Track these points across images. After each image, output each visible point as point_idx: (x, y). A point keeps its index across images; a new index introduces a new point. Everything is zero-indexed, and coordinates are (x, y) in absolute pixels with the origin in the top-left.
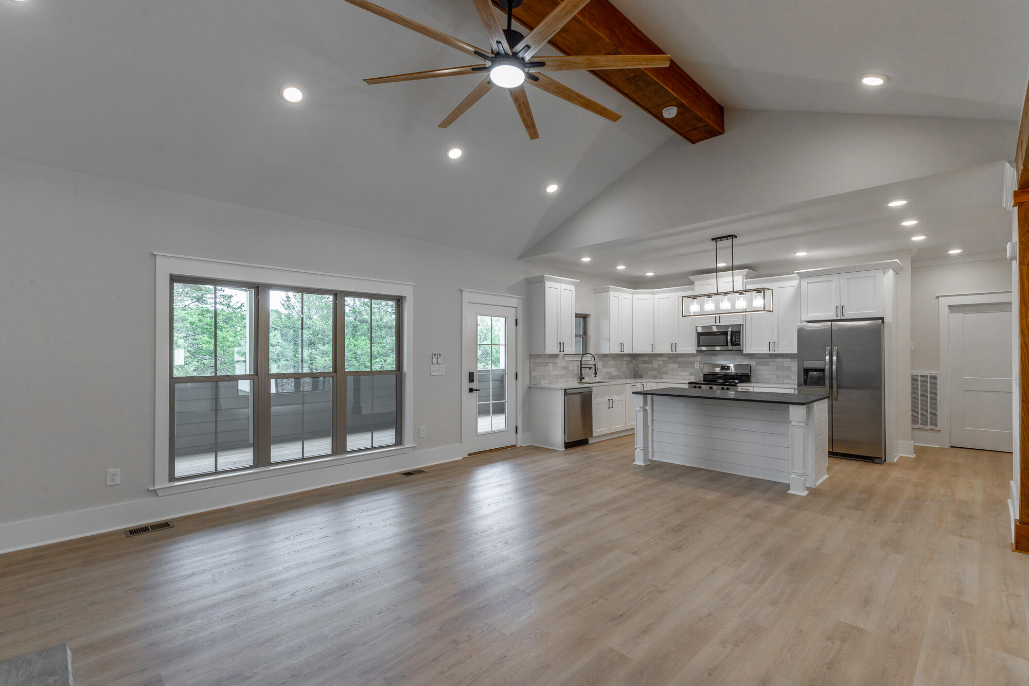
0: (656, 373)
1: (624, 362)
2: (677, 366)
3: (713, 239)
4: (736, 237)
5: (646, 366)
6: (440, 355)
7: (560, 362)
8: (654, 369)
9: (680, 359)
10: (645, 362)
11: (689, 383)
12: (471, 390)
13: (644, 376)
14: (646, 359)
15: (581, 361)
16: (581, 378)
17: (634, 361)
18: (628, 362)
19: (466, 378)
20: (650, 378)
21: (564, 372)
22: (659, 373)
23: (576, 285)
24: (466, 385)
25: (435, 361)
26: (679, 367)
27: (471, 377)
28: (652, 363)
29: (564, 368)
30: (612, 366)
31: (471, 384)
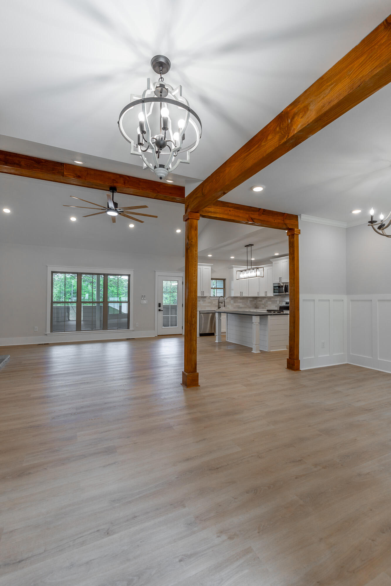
0: (263, 306)
1: (249, 301)
2: (270, 303)
3: (245, 246)
4: (253, 245)
5: (260, 303)
6: (145, 296)
7: (207, 300)
8: (263, 304)
9: (272, 299)
10: (260, 301)
11: (267, 310)
12: (160, 310)
13: (259, 307)
14: (260, 299)
15: (219, 300)
16: (219, 308)
17: (255, 301)
18: (251, 301)
19: (157, 305)
20: (261, 309)
21: (210, 304)
22: (265, 306)
23: (211, 266)
24: (157, 308)
25: (143, 298)
26: (272, 303)
27: (160, 305)
28: (262, 301)
29: (209, 303)
30: (240, 302)
31: (159, 308)
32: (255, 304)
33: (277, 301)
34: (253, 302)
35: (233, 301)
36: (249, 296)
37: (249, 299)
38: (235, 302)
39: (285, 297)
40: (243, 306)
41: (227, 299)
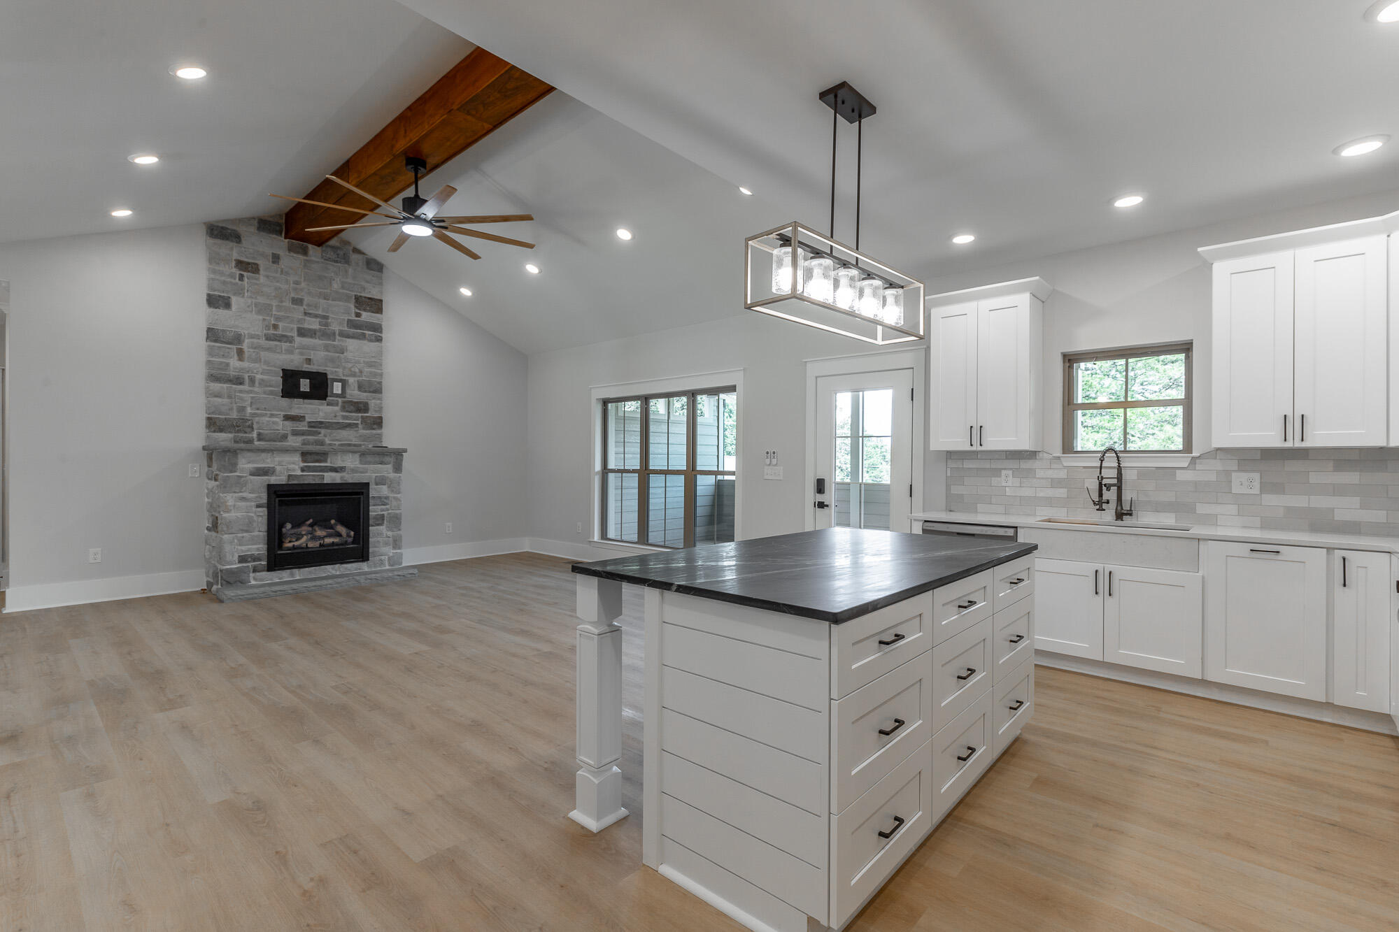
6: (774, 453)
12: (821, 505)
19: (811, 487)
24: (810, 495)
25: (768, 461)
27: (820, 486)
29: (1055, 483)
30: (1338, 490)
31: (820, 498)
35: (1256, 476)
38: (1266, 488)
40: (1379, 516)
41: (1198, 467)
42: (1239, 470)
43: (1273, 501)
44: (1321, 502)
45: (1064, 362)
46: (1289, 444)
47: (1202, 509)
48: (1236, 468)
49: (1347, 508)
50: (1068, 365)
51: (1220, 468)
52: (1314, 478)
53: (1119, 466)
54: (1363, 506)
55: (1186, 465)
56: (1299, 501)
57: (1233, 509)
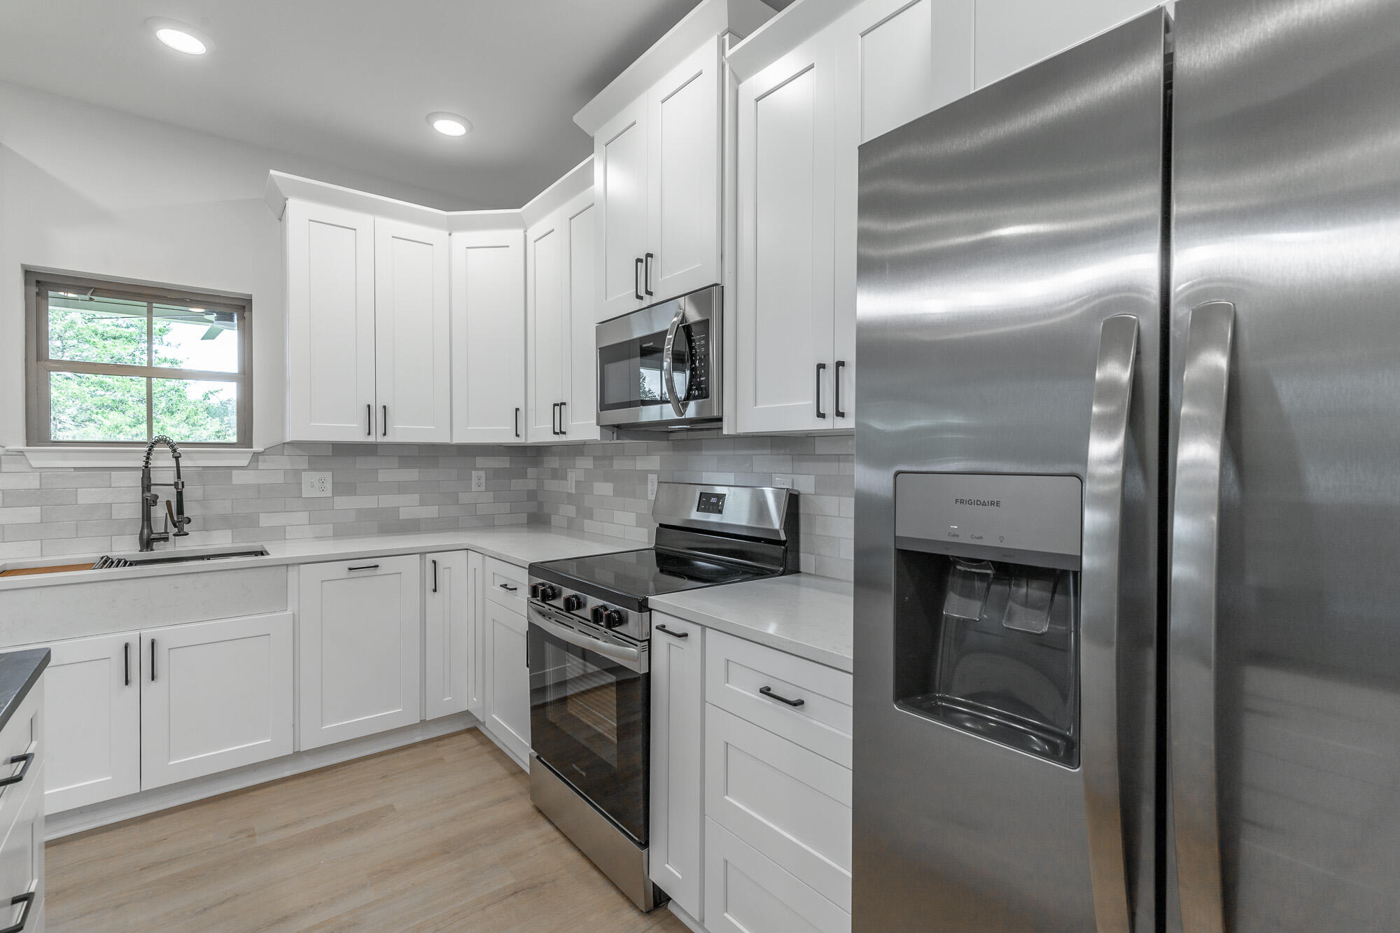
0: (569, 510)
2: (610, 488)
8: (570, 498)
15: (146, 470)
17: (531, 472)
18: (496, 474)
22: (579, 512)
26: (617, 493)
28: (565, 478)
30: (402, 488)
32: (532, 495)
33: (643, 476)
34: (517, 484)
35: (328, 475)
36: (458, 440)
37: (480, 462)
38: (340, 488)
39: (696, 446)
40: (431, 511)
41: (261, 466)
42: (310, 469)
43: (348, 504)
44: (388, 501)
45: (26, 283)
46: (371, 439)
47: (266, 520)
48: (306, 466)
49: (409, 506)
50: (34, 289)
51: (289, 467)
52: (383, 476)
53: (146, 467)
54: (423, 503)
55: (245, 463)
56: (367, 502)
57: (302, 517)
